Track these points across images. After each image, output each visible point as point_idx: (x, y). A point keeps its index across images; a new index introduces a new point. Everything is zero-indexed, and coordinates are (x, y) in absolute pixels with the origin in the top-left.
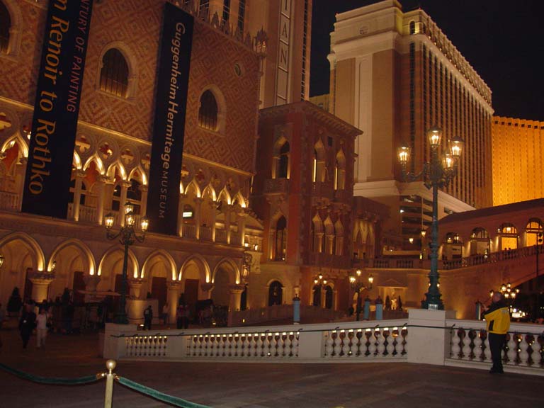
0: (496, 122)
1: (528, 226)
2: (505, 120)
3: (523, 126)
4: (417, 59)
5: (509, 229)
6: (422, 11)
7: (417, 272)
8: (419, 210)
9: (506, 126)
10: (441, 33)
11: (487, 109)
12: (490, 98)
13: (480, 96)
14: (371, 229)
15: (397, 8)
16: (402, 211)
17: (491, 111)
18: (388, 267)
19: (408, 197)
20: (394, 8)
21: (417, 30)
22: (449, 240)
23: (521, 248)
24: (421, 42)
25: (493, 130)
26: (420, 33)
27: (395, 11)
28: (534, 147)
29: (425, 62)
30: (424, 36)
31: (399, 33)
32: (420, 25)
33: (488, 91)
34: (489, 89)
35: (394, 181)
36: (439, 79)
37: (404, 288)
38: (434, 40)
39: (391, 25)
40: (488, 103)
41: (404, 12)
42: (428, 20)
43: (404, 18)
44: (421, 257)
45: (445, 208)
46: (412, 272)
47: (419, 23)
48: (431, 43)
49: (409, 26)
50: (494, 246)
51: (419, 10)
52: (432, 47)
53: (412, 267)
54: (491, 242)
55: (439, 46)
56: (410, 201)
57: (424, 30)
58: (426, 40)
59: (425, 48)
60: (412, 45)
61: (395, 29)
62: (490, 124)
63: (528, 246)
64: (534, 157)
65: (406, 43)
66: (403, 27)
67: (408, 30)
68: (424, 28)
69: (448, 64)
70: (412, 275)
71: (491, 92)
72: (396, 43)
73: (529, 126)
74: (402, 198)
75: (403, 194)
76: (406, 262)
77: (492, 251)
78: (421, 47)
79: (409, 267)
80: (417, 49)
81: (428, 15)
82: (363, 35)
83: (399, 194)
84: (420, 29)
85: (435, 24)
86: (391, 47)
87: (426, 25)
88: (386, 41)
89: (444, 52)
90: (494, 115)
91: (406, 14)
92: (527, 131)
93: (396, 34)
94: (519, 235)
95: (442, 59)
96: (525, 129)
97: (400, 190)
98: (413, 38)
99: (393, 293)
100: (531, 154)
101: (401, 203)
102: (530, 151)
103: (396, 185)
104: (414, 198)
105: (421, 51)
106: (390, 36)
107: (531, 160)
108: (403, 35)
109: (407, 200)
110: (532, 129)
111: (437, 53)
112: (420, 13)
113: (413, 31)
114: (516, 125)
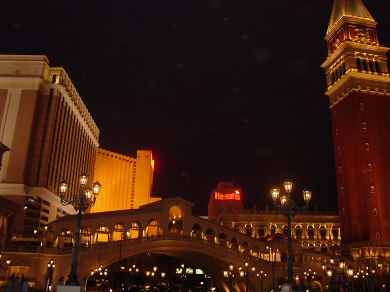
0: (99, 153)
1: (116, 227)
2: (105, 152)
3: (116, 157)
4: (54, 101)
5: (103, 228)
6: (63, 69)
7: (39, 256)
8: (39, 208)
9: (105, 156)
10: (73, 87)
11: (95, 143)
12: (98, 136)
13: (92, 134)
14: (5, 221)
15: (46, 63)
16: (26, 208)
17: (97, 145)
18: (17, 251)
19: (32, 198)
20: (44, 62)
21: (57, 81)
22: (63, 233)
23: (110, 242)
24: (58, 90)
25: (96, 157)
26: (59, 83)
27: (44, 65)
28: (121, 172)
29: (59, 104)
30: (62, 87)
31: (44, 80)
32: (60, 78)
33: (97, 132)
34: (98, 130)
35: (23, 185)
36: (66, 118)
37: (28, 268)
38: (68, 90)
39: (40, 73)
40: (96, 139)
41: (50, 66)
42: (66, 76)
43: (49, 70)
44: (41, 245)
45: (58, 208)
46: (36, 256)
47: (59, 77)
48: (65, 92)
49: (52, 77)
50: (93, 239)
51: (61, 68)
52: (65, 95)
53: (35, 252)
54: (92, 237)
55: (70, 95)
56: (32, 201)
57: (62, 82)
58: (62, 90)
59: (60, 94)
60: (52, 90)
61: (42, 77)
62: (96, 153)
63: (114, 240)
64: (120, 178)
65: (48, 88)
66: (47, 76)
67: (51, 80)
68: (63, 81)
69: (74, 109)
70: (35, 258)
71: (99, 132)
72: (41, 86)
73: (120, 158)
74: (28, 198)
75: (28, 195)
76: (31, 248)
77: (91, 243)
78: (58, 93)
79: (33, 252)
80: (55, 94)
81: (67, 73)
82: (17, 75)
83: (25, 195)
84: (60, 81)
85: (70, 80)
86: (37, 88)
87: (64, 79)
88: (34, 84)
89: (73, 100)
90: (99, 148)
91: (51, 68)
92: (118, 162)
93: (42, 80)
94: (110, 233)
95: (71, 104)
96: (117, 159)
97: (27, 192)
98: (53, 86)
99: (18, 271)
100: (119, 177)
101: (26, 202)
102: (119, 174)
103: (24, 188)
104: (36, 198)
105: (57, 96)
106: (37, 81)
107: (118, 181)
108: (47, 82)
109: (30, 200)
110: (121, 160)
111: (68, 100)
112: (62, 71)
113: (54, 81)
114: (112, 156)
